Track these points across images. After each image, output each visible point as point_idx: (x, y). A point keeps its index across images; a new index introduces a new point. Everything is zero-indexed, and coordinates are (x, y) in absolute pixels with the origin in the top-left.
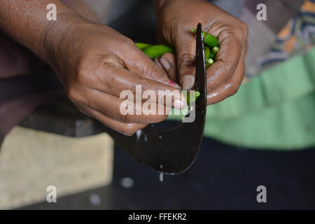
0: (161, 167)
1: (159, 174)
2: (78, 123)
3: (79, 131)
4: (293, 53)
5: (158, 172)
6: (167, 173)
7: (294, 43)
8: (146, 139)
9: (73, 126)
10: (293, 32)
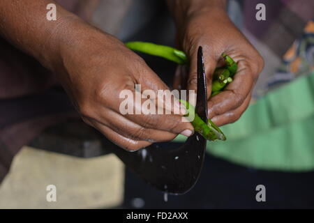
0: (166, 187)
1: (163, 194)
2: (87, 144)
3: (87, 151)
4: (299, 74)
5: (163, 192)
6: (171, 194)
7: (299, 64)
8: (151, 160)
9: (82, 147)
10: (298, 53)
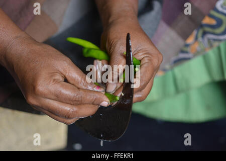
1: (100, 141)
4: (196, 54)
5: (100, 139)
6: (105, 141)
7: (197, 47)
10: (196, 39)
